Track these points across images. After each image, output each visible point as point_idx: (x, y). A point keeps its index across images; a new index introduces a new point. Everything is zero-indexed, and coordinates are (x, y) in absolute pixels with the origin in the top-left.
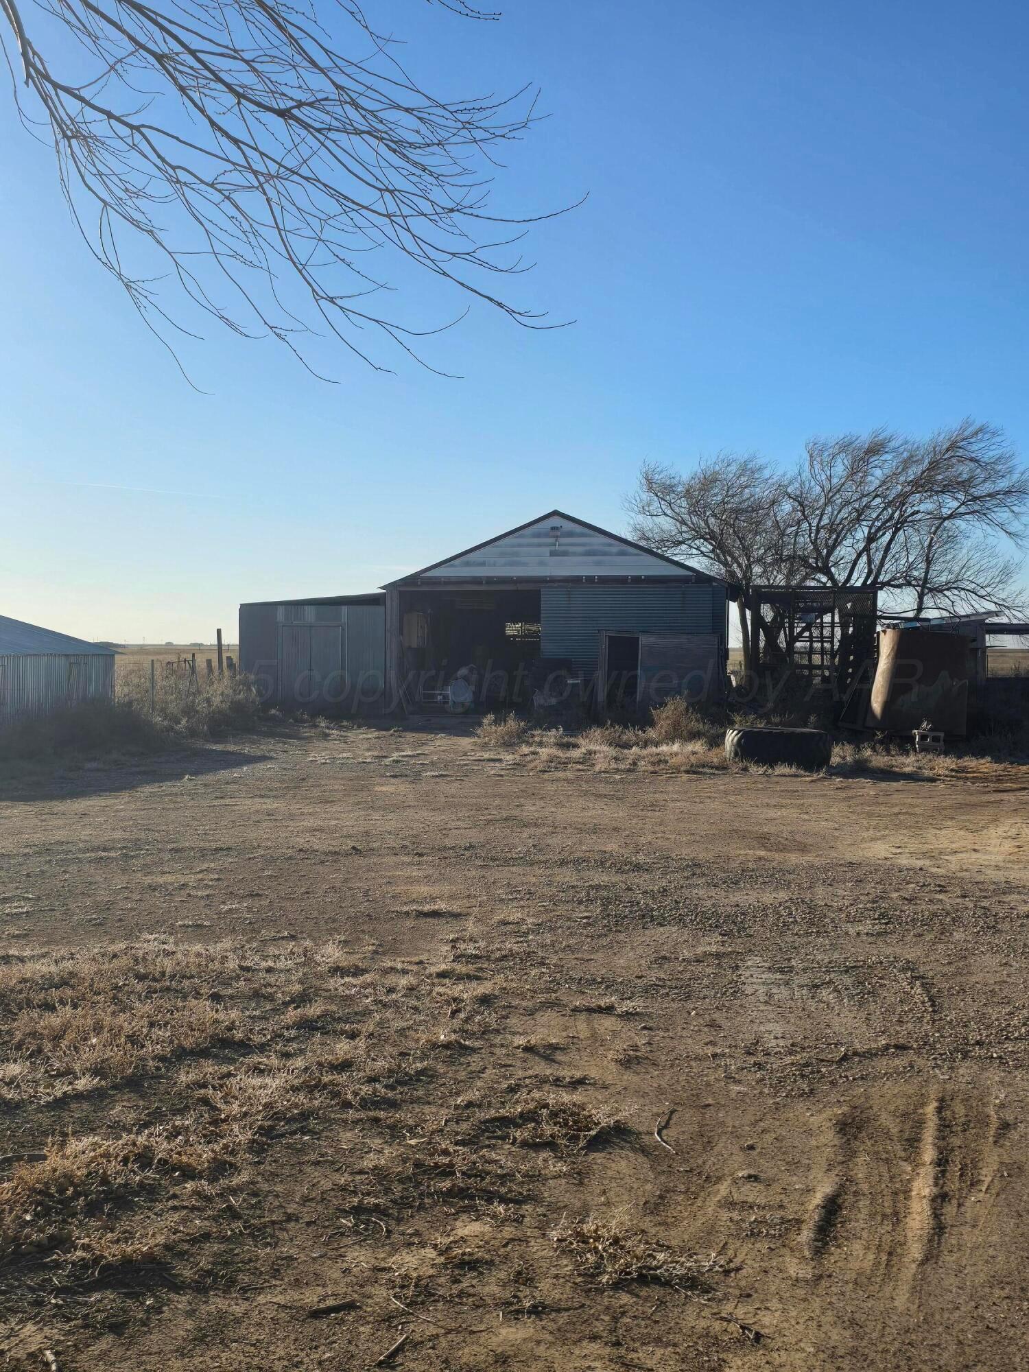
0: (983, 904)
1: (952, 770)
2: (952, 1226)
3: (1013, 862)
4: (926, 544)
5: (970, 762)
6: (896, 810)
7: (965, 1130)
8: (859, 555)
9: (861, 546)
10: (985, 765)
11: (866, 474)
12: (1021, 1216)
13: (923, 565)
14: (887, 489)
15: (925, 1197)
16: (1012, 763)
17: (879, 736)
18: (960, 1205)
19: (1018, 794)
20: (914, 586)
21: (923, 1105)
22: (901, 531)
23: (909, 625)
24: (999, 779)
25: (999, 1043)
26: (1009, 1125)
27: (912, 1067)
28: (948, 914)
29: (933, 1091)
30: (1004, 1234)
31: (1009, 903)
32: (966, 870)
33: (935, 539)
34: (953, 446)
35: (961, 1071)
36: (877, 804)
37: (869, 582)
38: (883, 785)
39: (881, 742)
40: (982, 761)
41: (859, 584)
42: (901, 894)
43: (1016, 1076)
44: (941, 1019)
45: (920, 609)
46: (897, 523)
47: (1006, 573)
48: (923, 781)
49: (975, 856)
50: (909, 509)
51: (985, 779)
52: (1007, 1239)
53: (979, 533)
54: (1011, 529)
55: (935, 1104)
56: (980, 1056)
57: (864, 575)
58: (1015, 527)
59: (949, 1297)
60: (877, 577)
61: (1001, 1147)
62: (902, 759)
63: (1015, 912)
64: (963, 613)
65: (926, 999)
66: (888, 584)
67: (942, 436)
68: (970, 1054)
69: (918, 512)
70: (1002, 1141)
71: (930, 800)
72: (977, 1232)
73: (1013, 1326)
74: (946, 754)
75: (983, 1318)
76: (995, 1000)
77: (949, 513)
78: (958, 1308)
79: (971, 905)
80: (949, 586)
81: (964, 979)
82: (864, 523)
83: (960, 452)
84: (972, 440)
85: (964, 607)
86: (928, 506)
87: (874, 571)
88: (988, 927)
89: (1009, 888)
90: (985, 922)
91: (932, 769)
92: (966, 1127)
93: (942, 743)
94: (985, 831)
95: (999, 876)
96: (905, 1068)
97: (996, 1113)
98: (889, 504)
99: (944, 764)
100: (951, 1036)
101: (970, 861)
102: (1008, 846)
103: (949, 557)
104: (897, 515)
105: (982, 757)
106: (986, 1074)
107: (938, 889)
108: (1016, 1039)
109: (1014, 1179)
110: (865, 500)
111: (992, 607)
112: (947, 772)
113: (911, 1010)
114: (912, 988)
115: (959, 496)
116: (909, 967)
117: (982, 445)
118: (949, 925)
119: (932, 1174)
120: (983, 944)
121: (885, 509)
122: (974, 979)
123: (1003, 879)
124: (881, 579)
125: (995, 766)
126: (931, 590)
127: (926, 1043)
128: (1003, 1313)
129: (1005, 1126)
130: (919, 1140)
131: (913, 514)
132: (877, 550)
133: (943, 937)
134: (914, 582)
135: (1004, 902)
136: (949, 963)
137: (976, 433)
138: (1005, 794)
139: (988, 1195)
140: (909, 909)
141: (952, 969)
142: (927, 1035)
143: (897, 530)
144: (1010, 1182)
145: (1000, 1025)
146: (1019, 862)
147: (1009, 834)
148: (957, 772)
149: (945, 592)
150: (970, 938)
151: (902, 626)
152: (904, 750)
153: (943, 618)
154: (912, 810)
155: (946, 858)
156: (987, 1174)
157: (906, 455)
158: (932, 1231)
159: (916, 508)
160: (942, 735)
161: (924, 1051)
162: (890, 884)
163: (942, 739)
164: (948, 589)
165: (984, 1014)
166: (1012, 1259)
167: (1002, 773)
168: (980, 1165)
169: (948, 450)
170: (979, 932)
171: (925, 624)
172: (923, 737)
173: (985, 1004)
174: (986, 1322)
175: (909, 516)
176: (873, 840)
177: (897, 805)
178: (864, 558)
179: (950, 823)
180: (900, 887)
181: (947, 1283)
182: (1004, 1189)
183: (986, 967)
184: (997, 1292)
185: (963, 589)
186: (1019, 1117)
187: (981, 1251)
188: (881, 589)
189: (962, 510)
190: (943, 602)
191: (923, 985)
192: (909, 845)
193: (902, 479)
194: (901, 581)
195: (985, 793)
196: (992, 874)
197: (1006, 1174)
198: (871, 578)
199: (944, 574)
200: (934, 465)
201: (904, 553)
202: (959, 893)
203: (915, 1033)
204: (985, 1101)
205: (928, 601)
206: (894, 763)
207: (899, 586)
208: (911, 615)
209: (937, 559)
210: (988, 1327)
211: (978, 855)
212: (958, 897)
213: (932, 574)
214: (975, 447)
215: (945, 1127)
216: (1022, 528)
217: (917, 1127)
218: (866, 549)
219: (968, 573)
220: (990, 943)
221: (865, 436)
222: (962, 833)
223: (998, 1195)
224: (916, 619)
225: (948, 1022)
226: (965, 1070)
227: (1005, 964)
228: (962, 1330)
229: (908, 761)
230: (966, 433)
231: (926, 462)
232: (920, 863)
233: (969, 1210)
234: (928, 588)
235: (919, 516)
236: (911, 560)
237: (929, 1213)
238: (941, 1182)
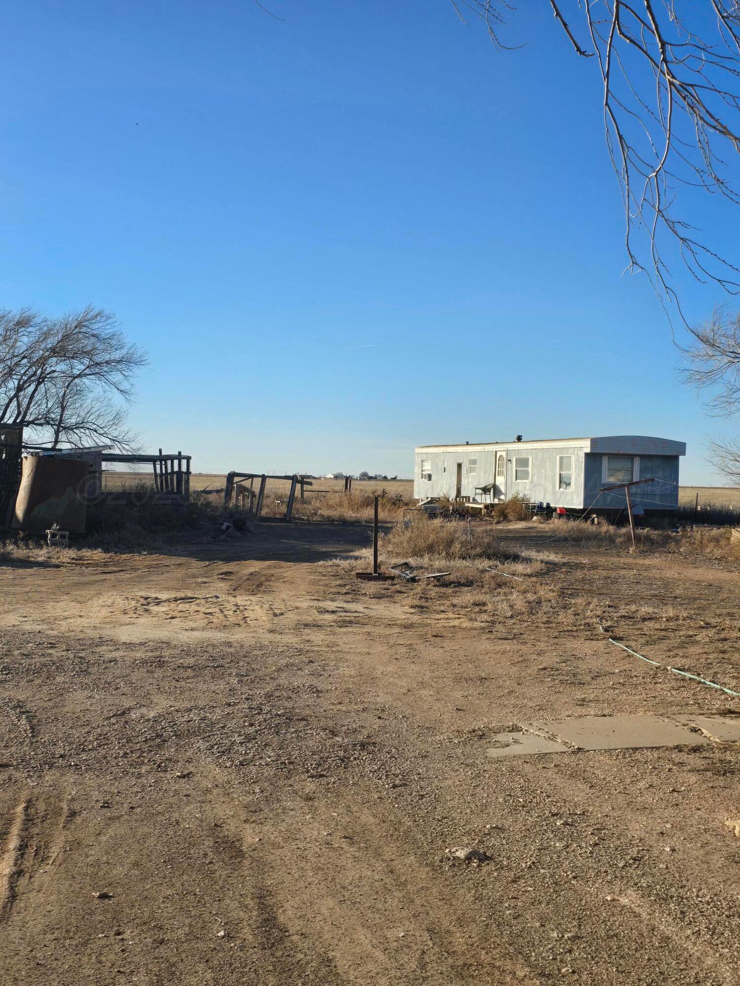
0: (80, 655)
1: (73, 559)
2: (23, 894)
3: (106, 623)
4: (61, 395)
5: (86, 553)
6: (27, 589)
7: (43, 821)
8: (11, 400)
9: (12, 393)
10: (97, 555)
11: (16, 341)
12: (75, 878)
13: (59, 410)
14: (32, 352)
15: (5, 875)
16: (116, 553)
17: (22, 534)
18: (31, 877)
19: (117, 574)
20: (52, 425)
21: (14, 807)
22: (42, 385)
23: (46, 453)
24: (106, 564)
25: (77, 754)
26: (75, 813)
27: (10, 779)
28: (54, 664)
29: (24, 795)
30: (60, 893)
31: (99, 653)
32: (72, 631)
33: (68, 391)
34: (79, 325)
35: (47, 779)
36: (14, 585)
37: (18, 421)
38: (21, 571)
39: (22, 539)
40: (95, 552)
41: (10, 422)
42: (22, 651)
43: (86, 777)
44: (37, 742)
45: (56, 442)
46: (39, 378)
47: (117, 418)
48: (51, 567)
49: (79, 620)
50: (48, 369)
51: (96, 565)
52: (62, 896)
53: (100, 389)
54: (122, 388)
55: (24, 805)
56: (62, 766)
57: (15, 415)
58: (125, 386)
59: (12, 947)
60: (24, 416)
61: (68, 830)
62: (37, 551)
63: (102, 659)
64: (87, 446)
65: (28, 728)
66: (32, 422)
67: (72, 317)
68: (55, 765)
69: (54, 371)
70: (68, 826)
71: (53, 581)
72: (40, 895)
73: (56, 960)
74: (70, 547)
75: (35, 957)
76: (79, 723)
77: (78, 373)
78: (17, 954)
79: (72, 656)
80: (78, 426)
81: (58, 710)
82: (14, 377)
83: (84, 330)
84: (93, 321)
85: (88, 442)
86: (62, 367)
87: (22, 413)
88: (81, 671)
89: (102, 642)
90: (80, 668)
91: (58, 558)
92: (44, 818)
93: (67, 539)
94: (90, 602)
95: (95, 634)
96: (4, 780)
97: (68, 806)
98: (33, 364)
99: (67, 554)
100: (42, 753)
101: (76, 624)
102: (104, 612)
103: (77, 405)
104: (39, 372)
105: (96, 548)
106: (64, 778)
107: (49, 646)
108: (90, 750)
109: (74, 852)
110: (16, 360)
111: (109, 442)
112: (69, 561)
113: (16, 737)
114: (19, 721)
115: (85, 362)
116: (19, 705)
117: (101, 325)
118: (53, 672)
119: (14, 857)
120: (76, 684)
121: (30, 367)
122: (66, 710)
123: (98, 636)
124: (27, 418)
125: (104, 555)
126: (64, 428)
127: (23, 761)
128: (50, 951)
129: (73, 814)
130: (7, 833)
131: (50, 373)
132: (25, 397)
133: (48, 681)
134: (51, 422)
135: (96, 652)
136: (49, 700)
137: (96, 316)
138: (108, 575)
139: (53, 867)
140: (25, 662)
141: (51, 704)
142: (25, 755)
143: (39, 384)
144: (71, 854)
145: (79, 741)
146: (111, 623)
147: (107, 603)
148: (76, 560)
149: (75, 430)
150: (67, 680)
151: (41, 454)
152: (39, 545)
153: (71, 449)
154: (39, 589)
155: (59, 623)
156: (55, 851)
157: (45, 329)
158: (7, 900)
159: (53, 368)
160: (67, 533)
161: (21, 766)
162: (15, 645)
163: (67, 536)
164: (76, 428)
165: (69, 734)
166: (63, 910)
167: (109, 560)
168: (50, 845)
169: (76, 327)
170: (75, 675)
171: (59, 453)
172: (53, 535)
173: (71, 728)
174: (37, 961)
175: (48, 374)
176: (6, 612)
177: (28, 586)
178: (14, 403)
179: (66, 597)
180: (22, 646)
181: (13, 937)
182: (65, 860)
183: (75, 700)
184: (49, 937)
185: (88, 429)
186: (84, 807)
187: (42, 907)
188: (27, 426)
189: (87, 371)
190: (74, 438)
191: (27, 718)
192: (33, 615)
193: (43, 346)
194: (42, 421)
195: (94, 574)
196: (90, 633)
197: (68, 849)
198: (20, 418)
199: (74, 417)
200: (66, 337)
201: (45, 401)
202: (64, 648)
203: (16, 753)
204: (61, 798)
205: (62, 436)
206: (30, 554)
207: (41, 425)
208: (49, 446)
209: (69, 406)
210: (38, 964)
211: (83, 620)
212: (63, 651)
213: (65, 416)
214: (95, 326)
215: (29, 820)
216: (129, 387)
217: (8, 823)
218: (16, 396)
219: (92, 417)
220: (81, 682)
221: (15, 311)
222: (74, 604)
223: (60, 865)
224: (53, 449)
225: (42, 743)
226: (49, 777)
227: (90, 697)
228: (19, 970)
229: (42, 552)
230: (89, 316)
231: (60, 336)
232: (39, 628)
233: (37, 880)
234: (62, 427)
235: (55, 374)
236: (49, 406)
237: (7, 887)
238: (20, 862)
